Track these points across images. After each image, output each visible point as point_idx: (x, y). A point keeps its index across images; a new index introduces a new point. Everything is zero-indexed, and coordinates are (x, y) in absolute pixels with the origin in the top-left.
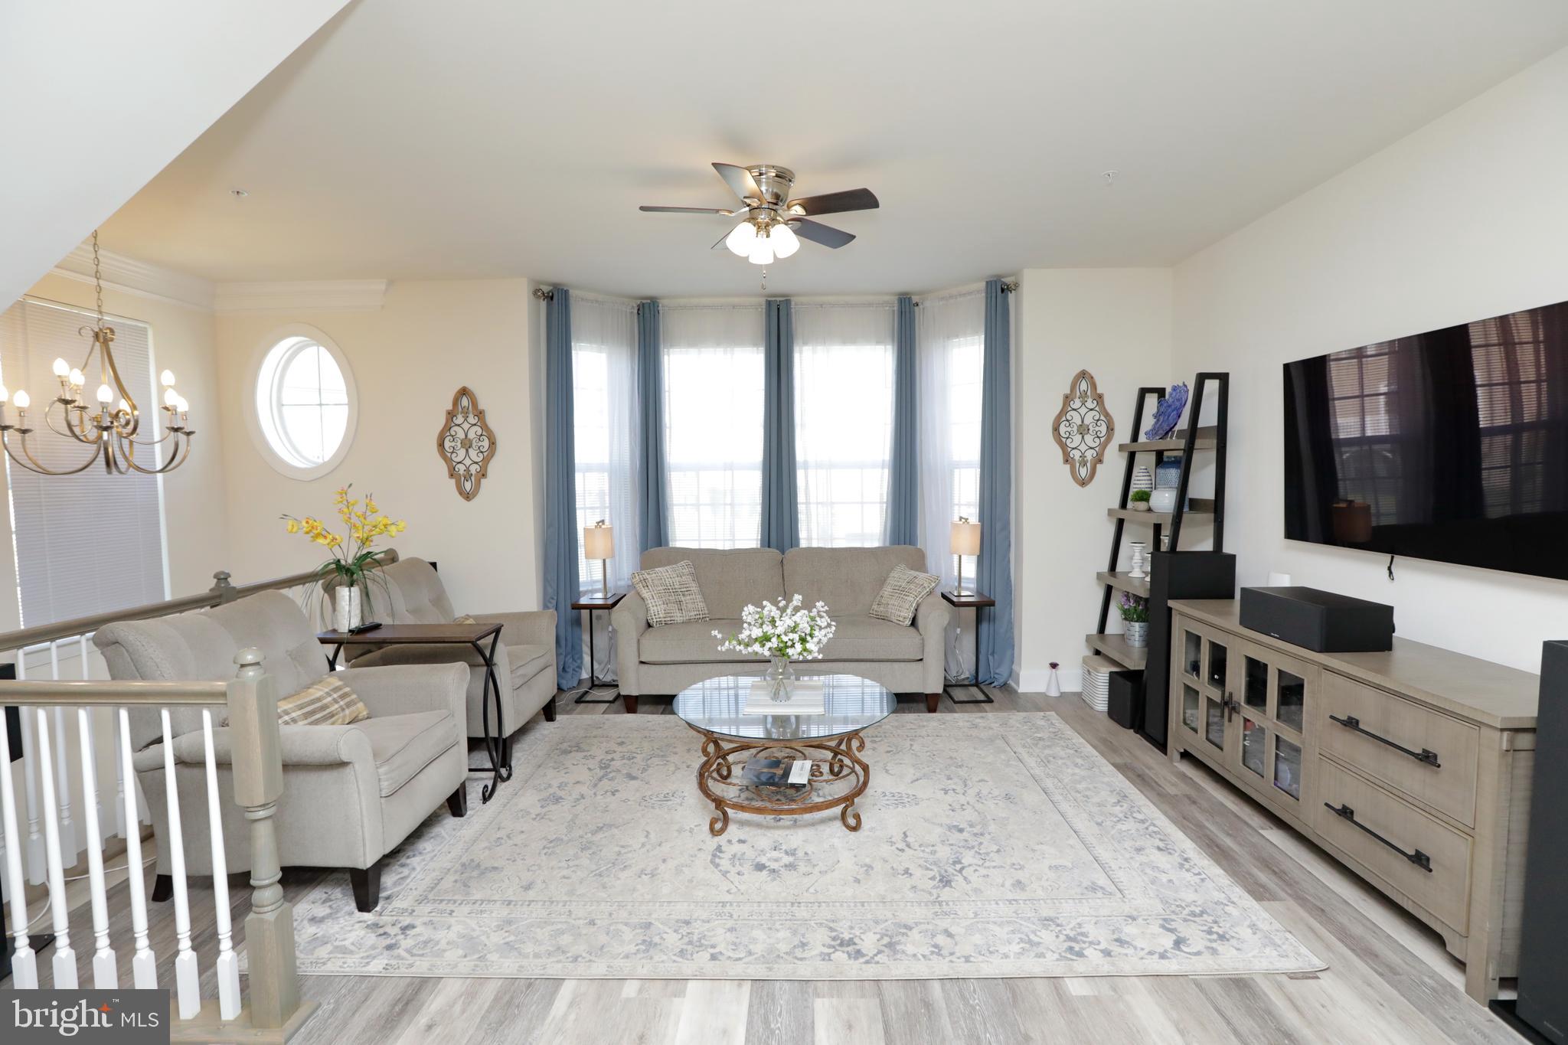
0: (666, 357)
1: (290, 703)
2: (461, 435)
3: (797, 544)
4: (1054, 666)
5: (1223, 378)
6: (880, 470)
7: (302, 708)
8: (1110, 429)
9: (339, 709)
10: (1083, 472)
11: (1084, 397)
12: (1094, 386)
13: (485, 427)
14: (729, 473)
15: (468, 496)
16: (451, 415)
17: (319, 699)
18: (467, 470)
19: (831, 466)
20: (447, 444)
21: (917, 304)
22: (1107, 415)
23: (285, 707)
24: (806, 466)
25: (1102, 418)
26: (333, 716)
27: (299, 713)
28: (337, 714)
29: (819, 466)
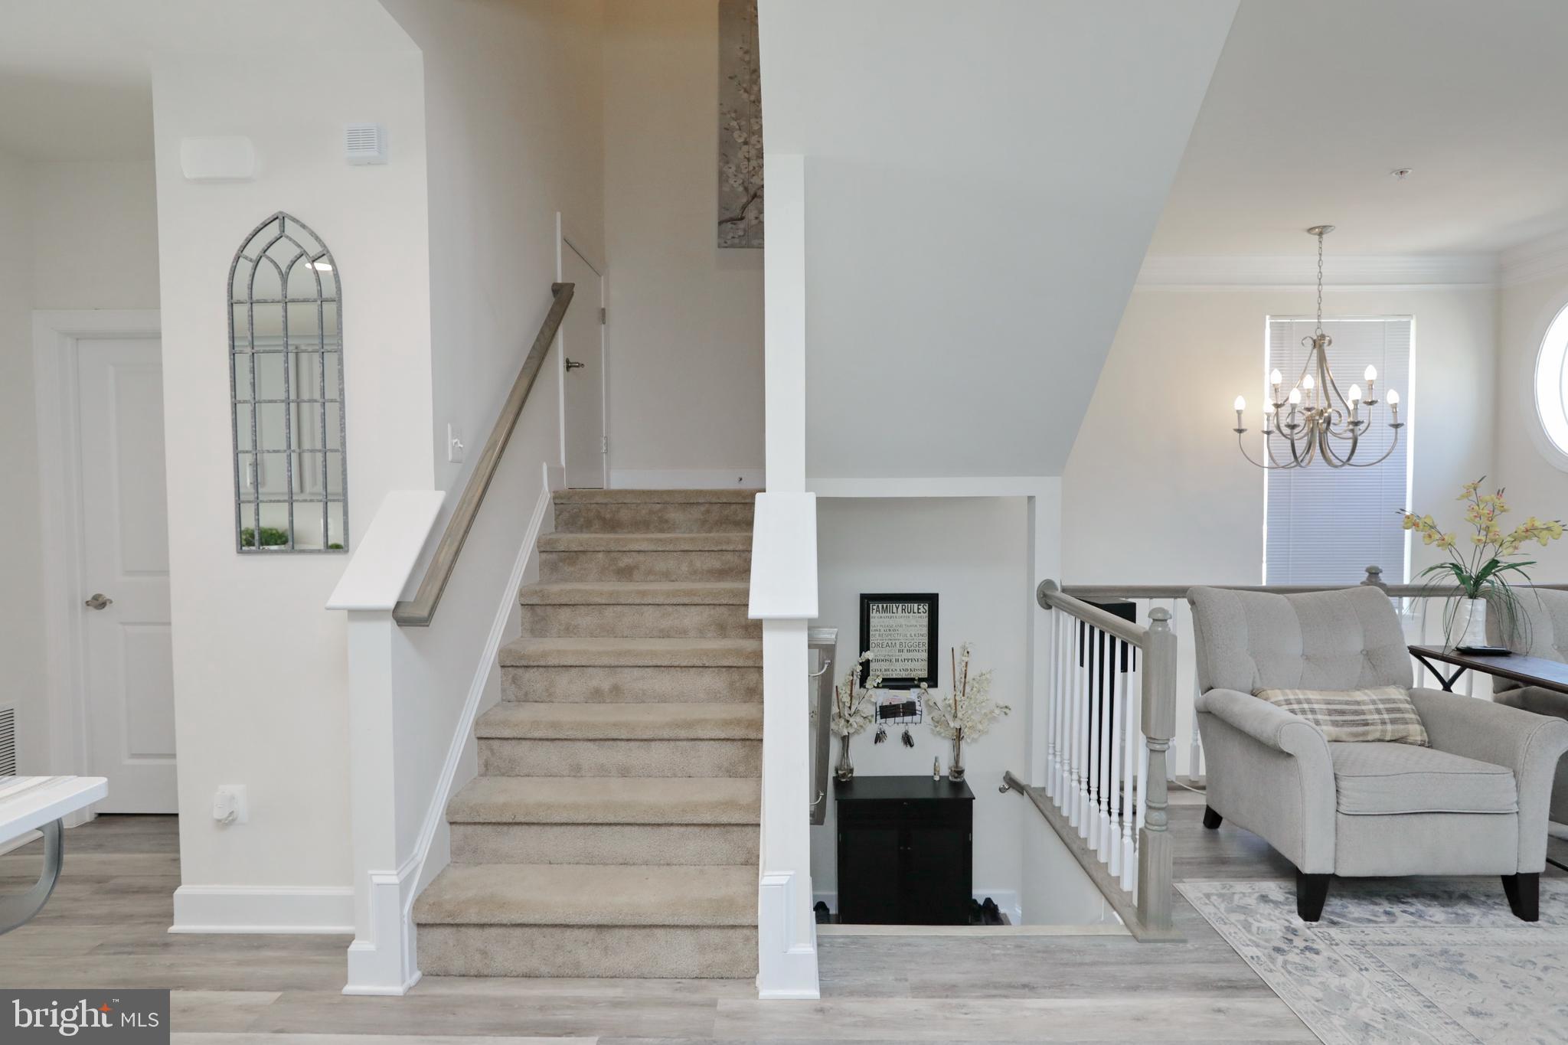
1: (1321, 695)
7: (1329, 704)
9: (1379, 721)
17: (1358, 703)
23: (1311, 697)
26: (1367, 724)
27: (1324, 707)
28: (1372, 724)
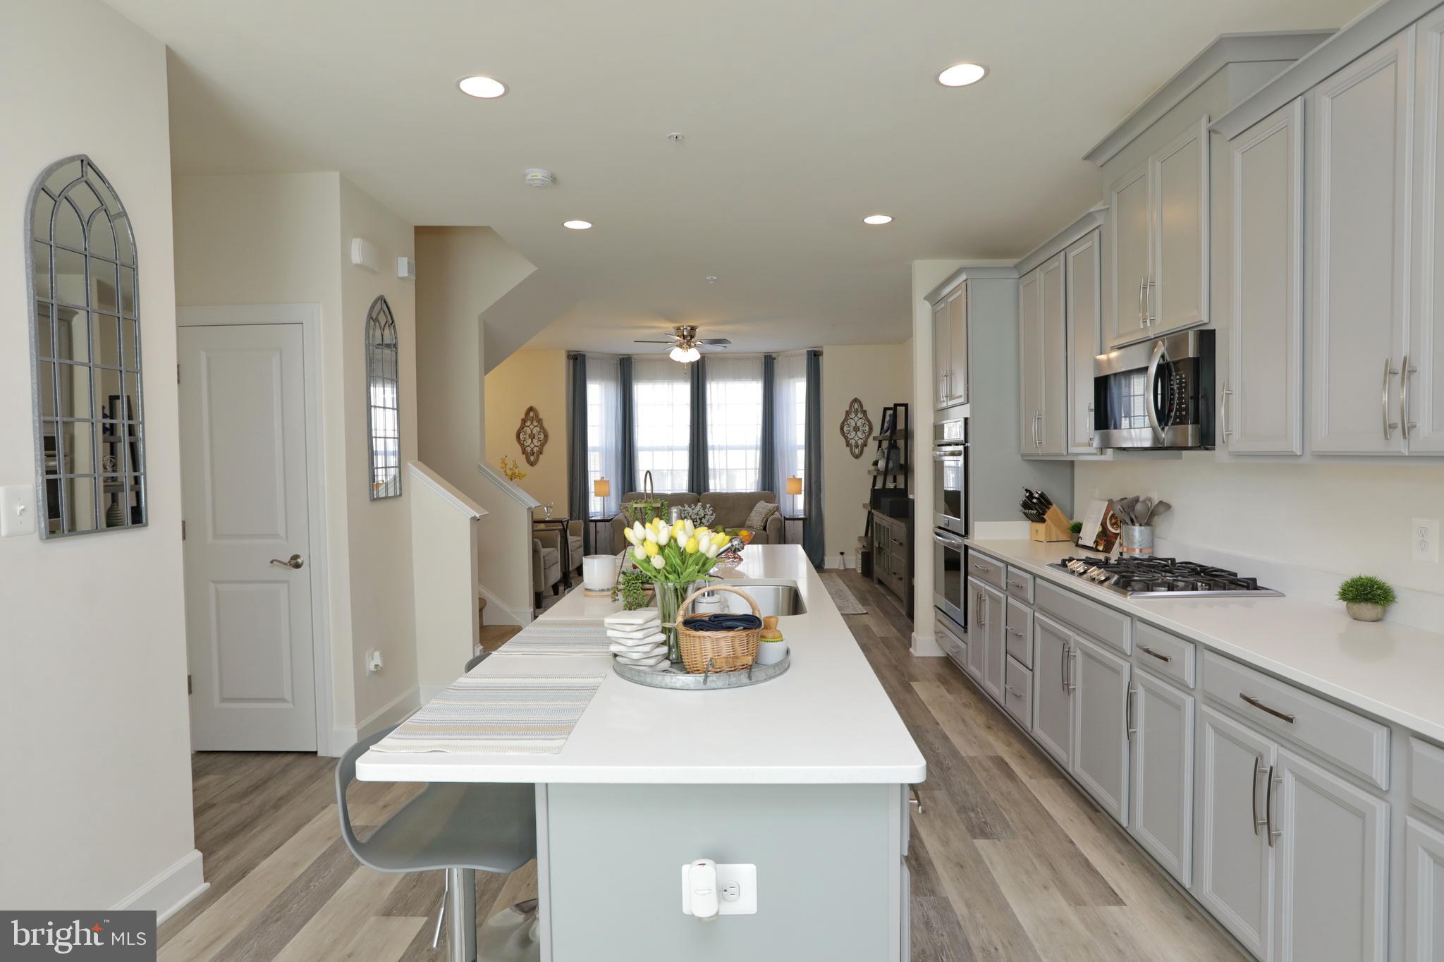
0: (635, 386)
2: (529, 431)
3: (708, 490)
4: (842, 554)
5: (906, 406)
6: (754, 451)
8: (871, 429)
10: (857, 451)
11: (856, 412)
12: (861, 406)
13: (542, 427)
14: (671, 452)
15: (532, 464)
16: (524, 421)
18: (532, 450)
19: (727, 448)
20: (521, 436)
21: (775, 359)
22: (869, 421)
24: (713, 448)
25: (866, 422)
29: (720, 448)
